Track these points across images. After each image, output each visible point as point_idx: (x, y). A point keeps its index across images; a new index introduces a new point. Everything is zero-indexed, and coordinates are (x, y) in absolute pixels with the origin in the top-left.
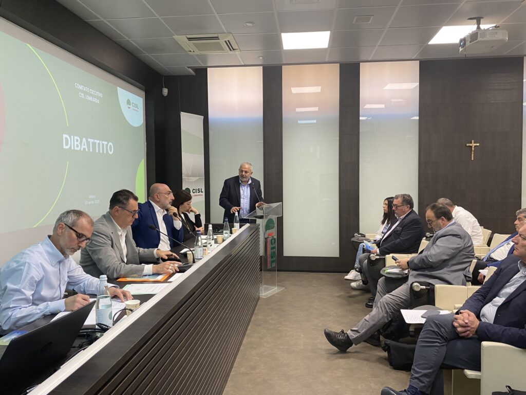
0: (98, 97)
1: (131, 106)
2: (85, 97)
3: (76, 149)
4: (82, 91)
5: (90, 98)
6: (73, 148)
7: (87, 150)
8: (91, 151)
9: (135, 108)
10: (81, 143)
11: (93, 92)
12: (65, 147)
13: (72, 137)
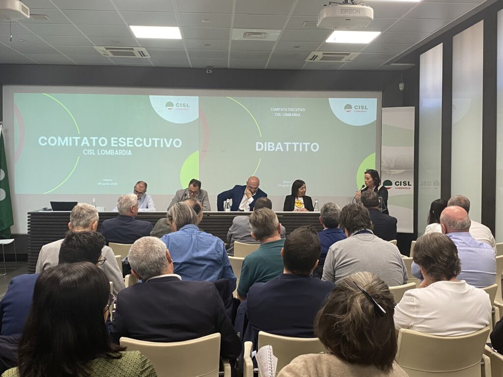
0: (298, 112)
1: (353, 110)
2: (282, 115)
3: (269, 150)
4: (278, 112)
5: (290, 115)
6: (266, 150)
7: (282, 150)
8: (287, 150)
10: (275, 147)
11: (292, 110)
12: (257, 150)
13: (266, 143)
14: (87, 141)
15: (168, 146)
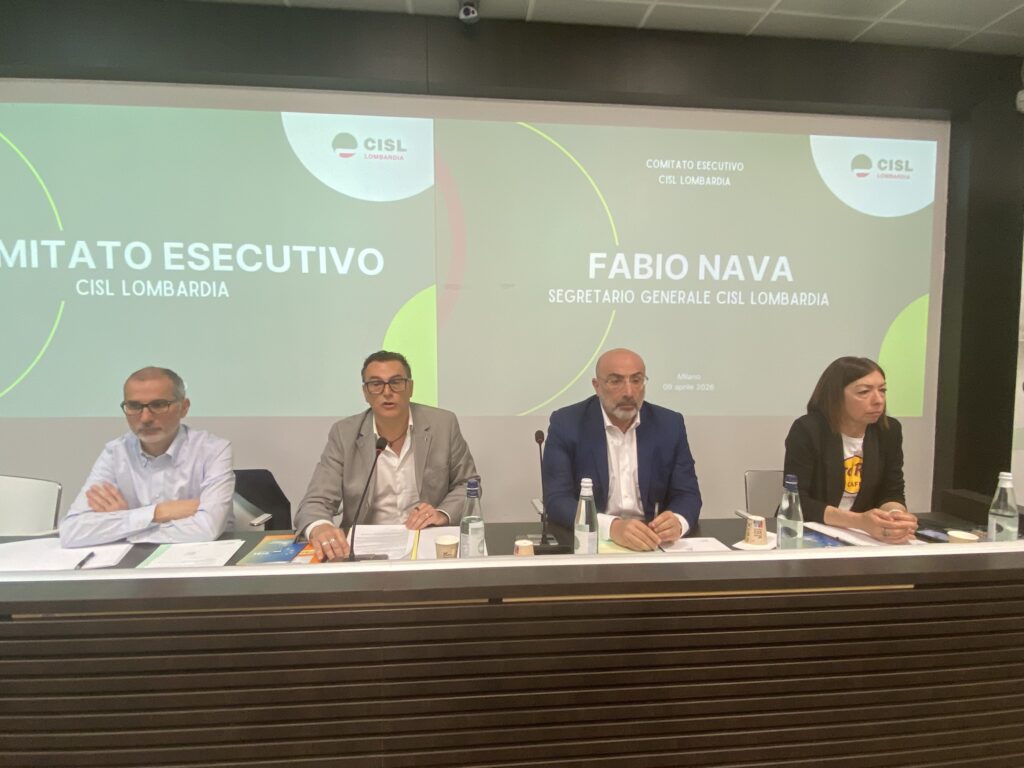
0: (724, 174)
1: (874, 171)
2: (677, 180)
5: (699, 181)
9: (894, 172)
11: (707, 165)
14: (86, 251)
15: (343, 269)
